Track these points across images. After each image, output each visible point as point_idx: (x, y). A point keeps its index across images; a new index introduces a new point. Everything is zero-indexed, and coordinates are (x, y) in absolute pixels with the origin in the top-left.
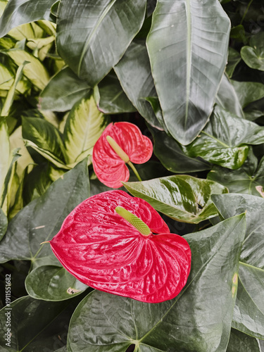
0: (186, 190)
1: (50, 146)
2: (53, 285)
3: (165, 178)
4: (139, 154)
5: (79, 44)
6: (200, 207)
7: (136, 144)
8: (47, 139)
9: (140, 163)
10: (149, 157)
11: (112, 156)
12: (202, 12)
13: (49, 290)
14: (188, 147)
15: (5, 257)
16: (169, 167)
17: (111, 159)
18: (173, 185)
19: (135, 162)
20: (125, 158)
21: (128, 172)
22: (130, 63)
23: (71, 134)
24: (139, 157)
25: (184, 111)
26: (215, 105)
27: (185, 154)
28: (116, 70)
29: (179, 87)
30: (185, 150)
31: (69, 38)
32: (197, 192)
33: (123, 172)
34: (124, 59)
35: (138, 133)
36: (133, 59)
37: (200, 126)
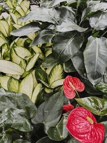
0: (96, 102)
1: (44, 79)
2: (55, 134)
3: (89, 98)
4: (79, 88)
5: (59, 50)
6: (101, 109)
7: (78, 84)
8: (43, 77)
9: (80, 91)
10: (83, 90)
11: (69, 87)
12: (102, 43)
13: (55, 136)
14: (95, 86)
15: (36, 122)
16: (88, 91)
17: (69, 88)
18: (92, 100)
19: (78, 91)
20: (74, 88)
21: (75, 93)
22: (76, 57)
23: (52, 75)
24: (79, 89)
25: (94, 74)
26: (105, 72)
27: (94, 88)
28: (72, 59)
29: (93, 66)
30: (94, 86)
31: (56, 48)
32: (100, 104)
33: (73, 93)
34: (74, 56)
35: (79, 81)
36: (77, 56)
37: (99, 79)
